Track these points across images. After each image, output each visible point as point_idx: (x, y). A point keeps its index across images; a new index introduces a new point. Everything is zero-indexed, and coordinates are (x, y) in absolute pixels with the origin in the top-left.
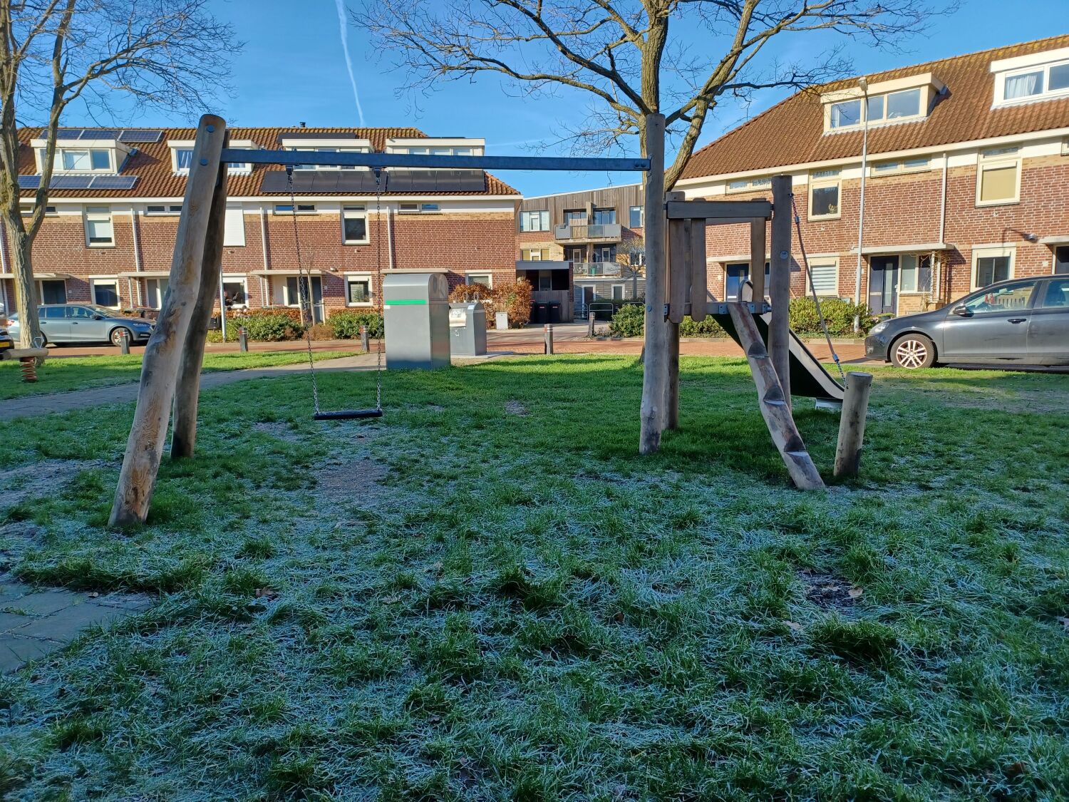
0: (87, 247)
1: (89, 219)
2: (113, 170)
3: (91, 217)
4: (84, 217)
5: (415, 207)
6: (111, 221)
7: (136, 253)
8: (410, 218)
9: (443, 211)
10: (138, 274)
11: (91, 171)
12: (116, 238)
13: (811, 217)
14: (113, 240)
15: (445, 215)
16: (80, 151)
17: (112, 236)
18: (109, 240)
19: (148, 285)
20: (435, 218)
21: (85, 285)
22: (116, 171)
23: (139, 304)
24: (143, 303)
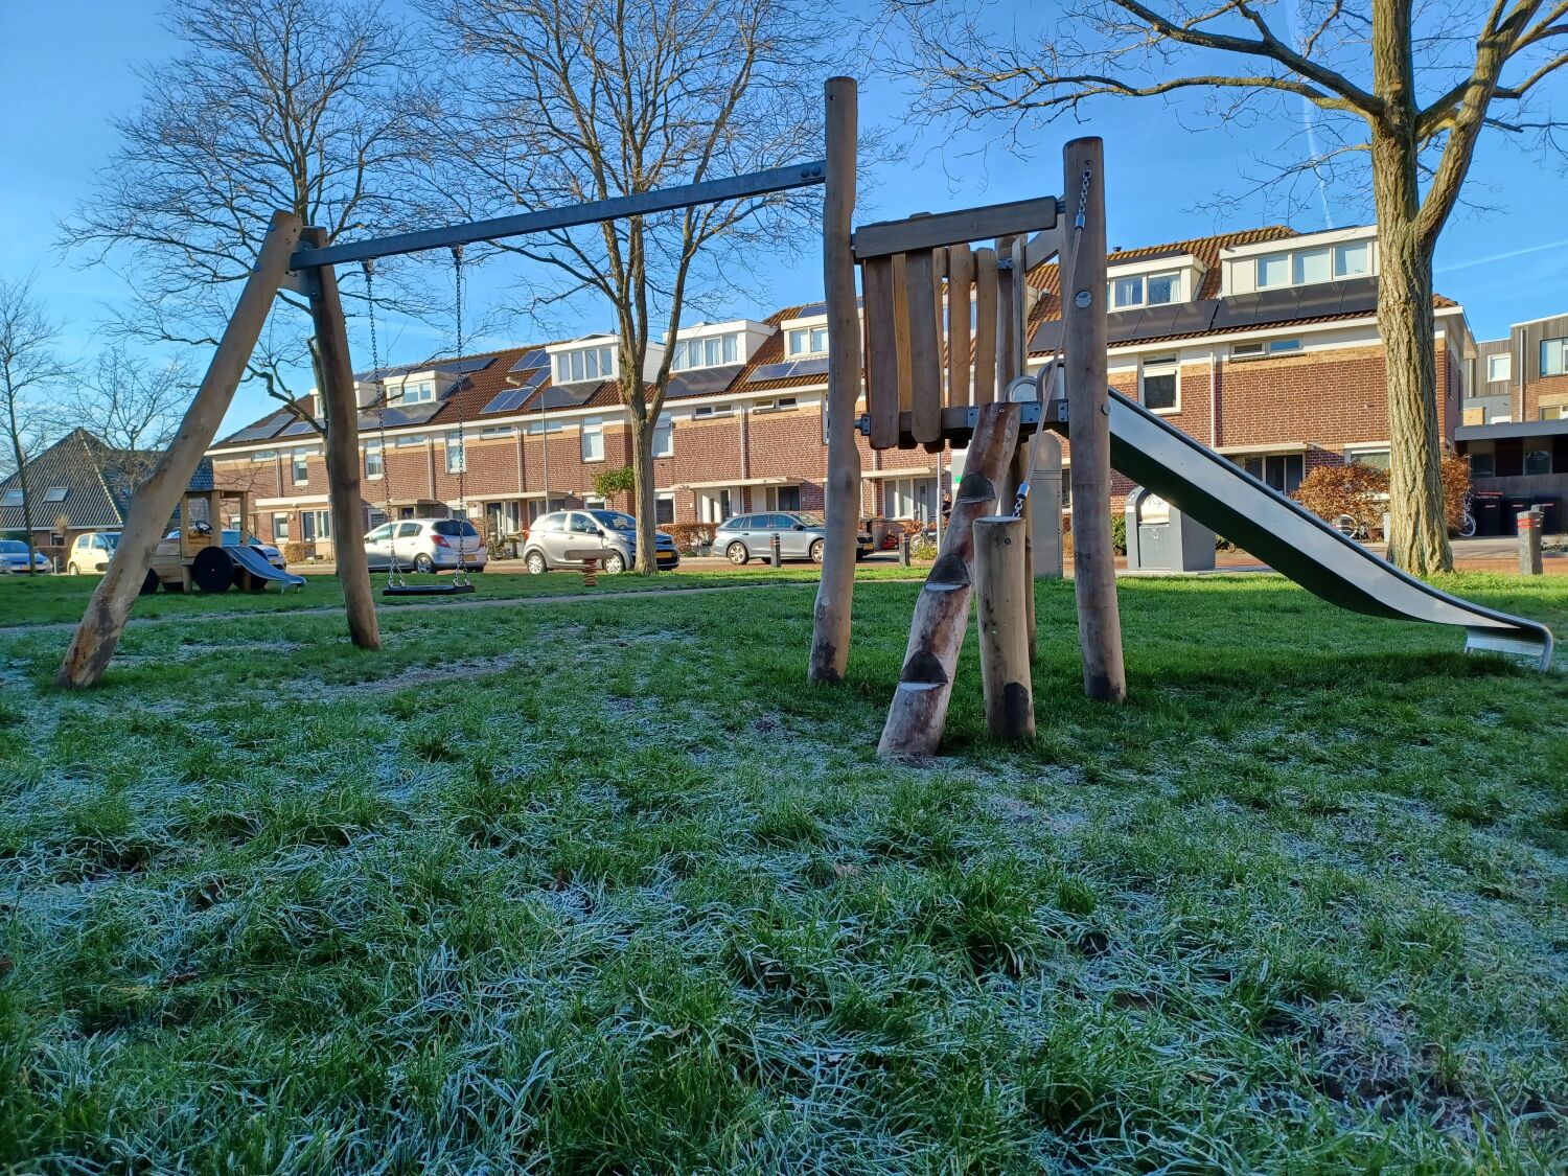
0: (824, 444)
4: (823, 407)
5: (1258, 348)
8: (1249, 366)
9: (1306, 349)
10: (875, 473)
15: (1311, 355)
19: (884, 487)
20: (1293, 362)
21: (819, 491)
23: (874, 512)
24: (879, 512)
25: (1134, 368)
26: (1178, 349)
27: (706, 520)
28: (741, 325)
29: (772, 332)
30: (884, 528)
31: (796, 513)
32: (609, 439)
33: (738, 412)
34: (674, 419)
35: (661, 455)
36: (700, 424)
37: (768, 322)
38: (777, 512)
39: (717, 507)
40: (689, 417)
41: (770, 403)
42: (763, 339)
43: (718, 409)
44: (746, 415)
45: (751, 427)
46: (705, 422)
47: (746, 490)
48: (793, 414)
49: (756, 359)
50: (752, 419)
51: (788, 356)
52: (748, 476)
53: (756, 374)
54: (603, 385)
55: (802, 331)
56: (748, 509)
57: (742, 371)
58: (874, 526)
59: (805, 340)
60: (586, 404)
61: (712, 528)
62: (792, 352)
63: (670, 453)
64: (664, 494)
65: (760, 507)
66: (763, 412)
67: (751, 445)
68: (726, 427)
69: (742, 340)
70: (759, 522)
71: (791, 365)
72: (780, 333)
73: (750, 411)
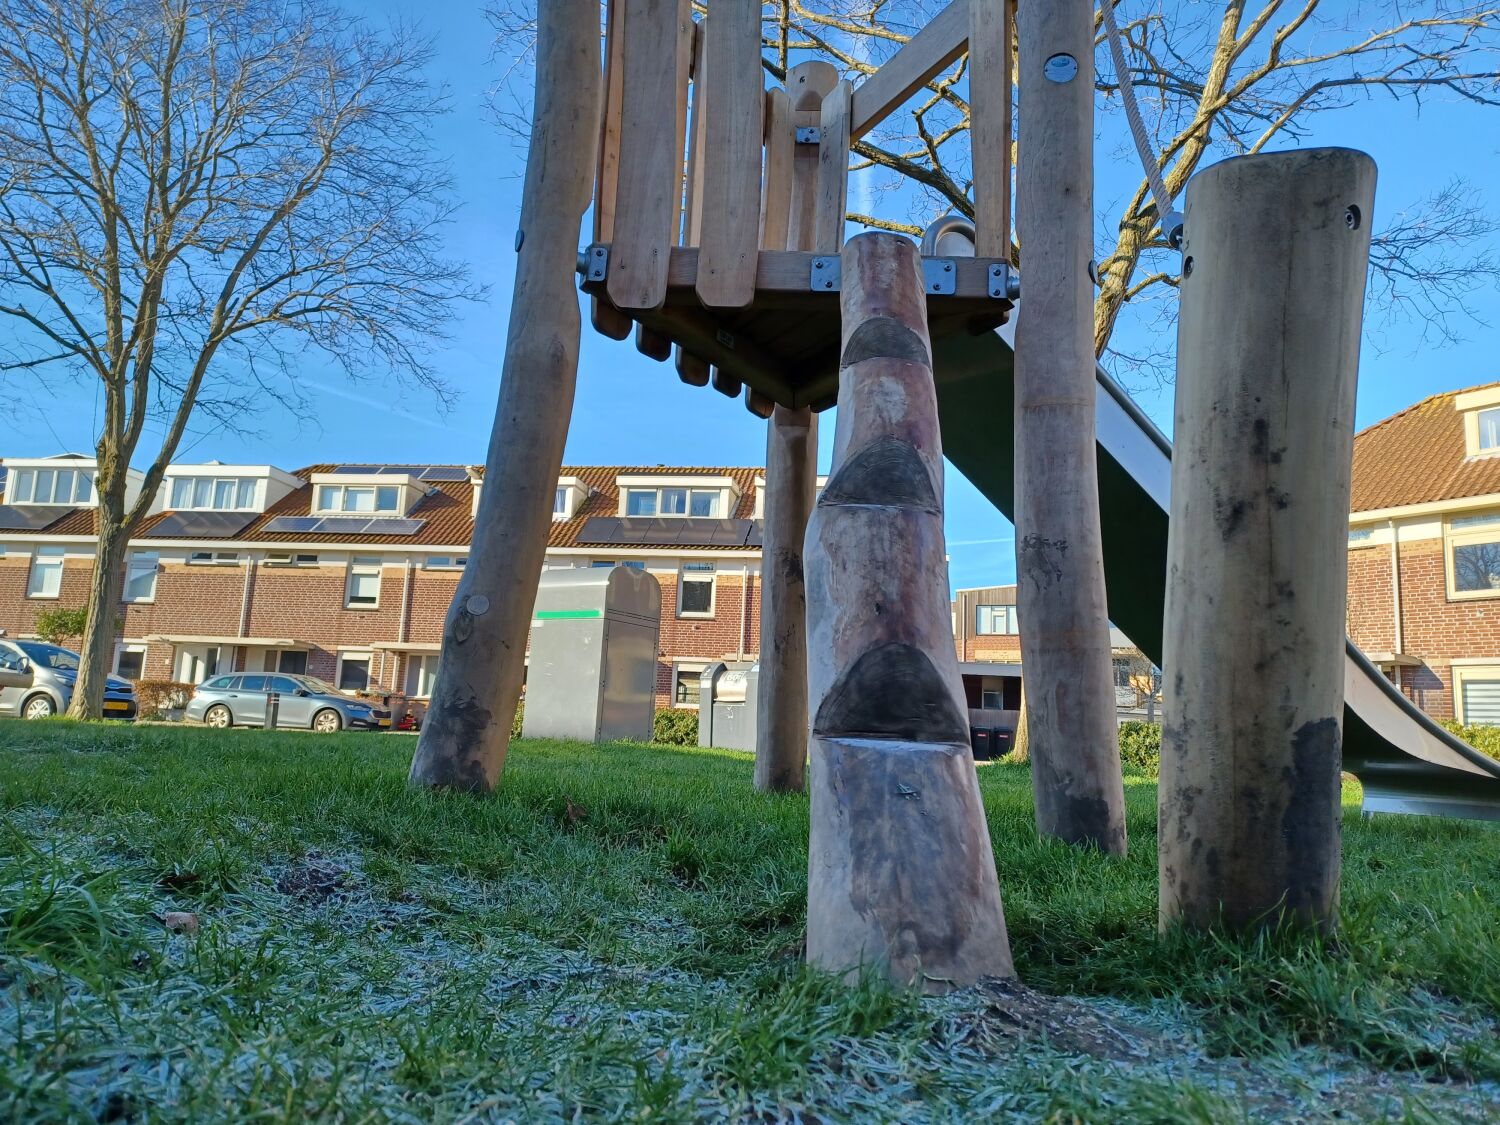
0: (344, 608)
1: (354, 572)
2: (399, 512)
3: (358, 569)
4: (349, 569)
6: (380, 576)
7: (402, 619)
10: (401, 645)
11: (373, 512)
12: (382, 597)
13: (1453, 594)
14: (378, 600)
16: (365, 489)
17: (377, 595)
18: (372, 600)
19: (409, 661)
21: (332, 658)
22: (402, 514)
23: (393, 688)
24: (399, 687)
25: (675, 571)
26: (715, 559)
27: (184, 679)
28: (265, 471)
29: (299, 484)
30: (402, 706)
31: (301, 677)
32: (70, 575)
33: (246, 563)
34: (162, 561)
35: (139, 599)
36: (195, 570)
37: (296, 474)
38: (277, 674)
39: (201, 667)
40: (183, 561)
41: (286, 557)
42: (289, 491)
43: (220, 556)
44: (255, 567)
45: (258, 582)
46: (201, 567)
47: (241, 651)
48: (313, 573)
49: (273, 510)
50: (261, 571)
51: (315, 511)
52: (246, 634)
53: (273, 524)
54: (75, 511)
55: (336, 488)
56: (240, 667)
57: (258, 519)
58: (392, 702)
59: (338, 498)
60: (46, 530)
61: (188, 690)
62: (321, 507)
63: (150, 599)
64: (134, 645)
65: (254, 668)
66: (276, 566)
67: (255, 600)
68: (227, 577)
69: (261, 487)
70: (252, 684)
71: (317, 520)
72: (309, 487)
73: (261, 562)
